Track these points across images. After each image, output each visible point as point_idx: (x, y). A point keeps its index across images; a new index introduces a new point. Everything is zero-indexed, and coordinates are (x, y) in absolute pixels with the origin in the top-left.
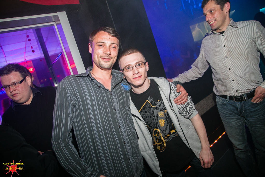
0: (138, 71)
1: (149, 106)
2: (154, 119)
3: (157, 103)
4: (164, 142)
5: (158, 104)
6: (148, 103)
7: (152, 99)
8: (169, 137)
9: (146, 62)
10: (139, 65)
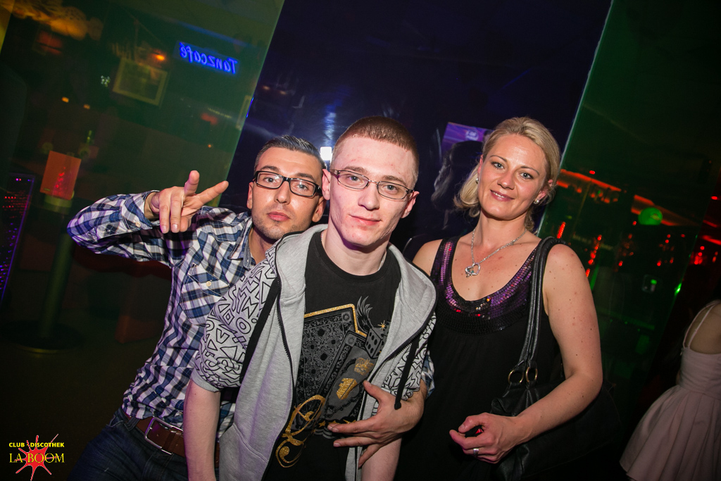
0: (378, 201)
1: (349, 325)
2: (337, 367)
3: (375, 329)
5: (375, 336)
6: (349, 313)
7: (367, 309)
9: (416, 189)
10: (389, 186)
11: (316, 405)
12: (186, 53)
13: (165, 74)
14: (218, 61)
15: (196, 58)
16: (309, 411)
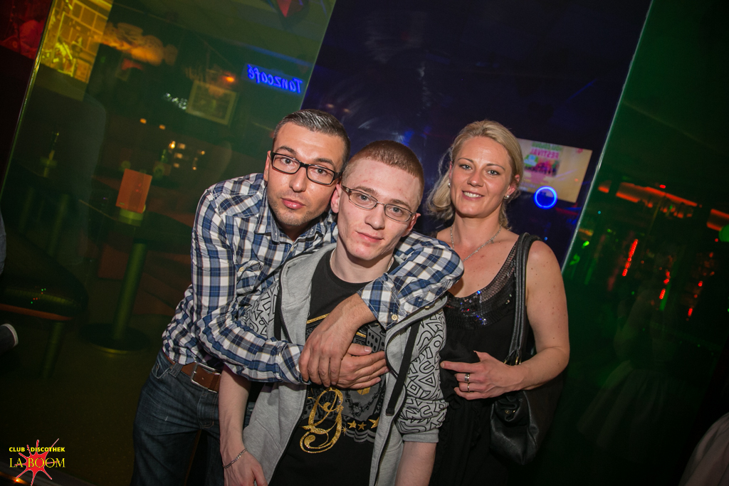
0: (384, 221)
3: (373, 328)
4: (339, 431)
5: (375, 335)
8: (361, 430)
9: (418, 212)
10: (394, 208)
11: (331, 396)
12: (254, 74)
13: (234, 95)
14: (283, 81)
15: (263, 79)
16: (326, 402)
